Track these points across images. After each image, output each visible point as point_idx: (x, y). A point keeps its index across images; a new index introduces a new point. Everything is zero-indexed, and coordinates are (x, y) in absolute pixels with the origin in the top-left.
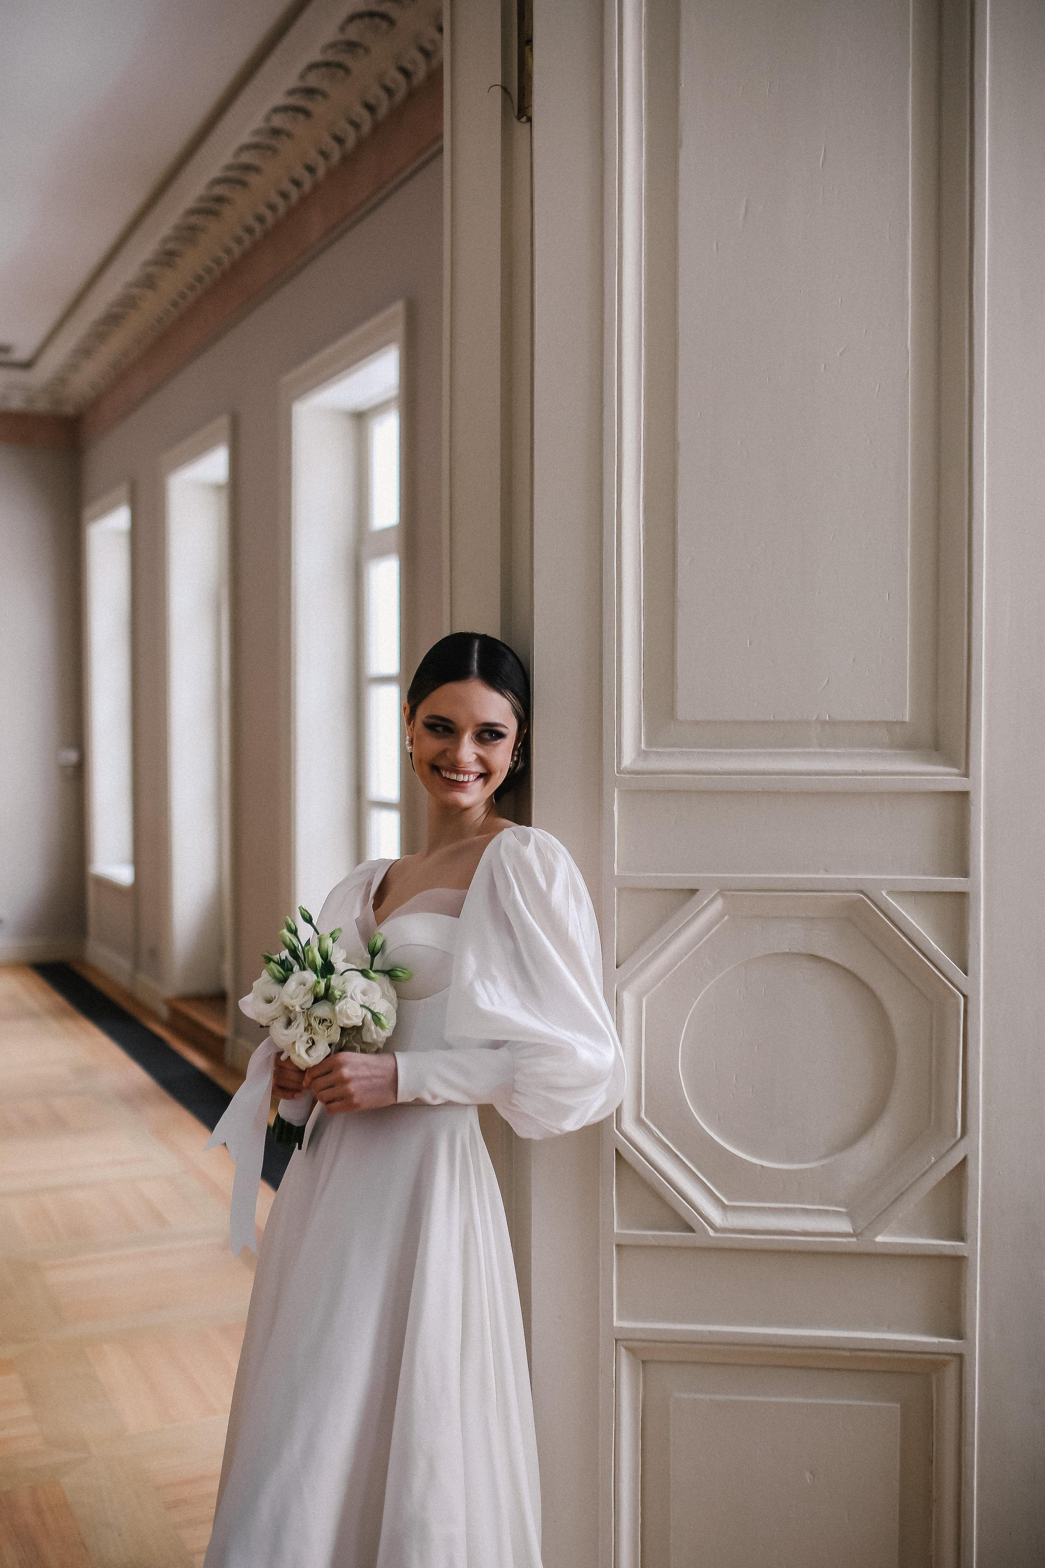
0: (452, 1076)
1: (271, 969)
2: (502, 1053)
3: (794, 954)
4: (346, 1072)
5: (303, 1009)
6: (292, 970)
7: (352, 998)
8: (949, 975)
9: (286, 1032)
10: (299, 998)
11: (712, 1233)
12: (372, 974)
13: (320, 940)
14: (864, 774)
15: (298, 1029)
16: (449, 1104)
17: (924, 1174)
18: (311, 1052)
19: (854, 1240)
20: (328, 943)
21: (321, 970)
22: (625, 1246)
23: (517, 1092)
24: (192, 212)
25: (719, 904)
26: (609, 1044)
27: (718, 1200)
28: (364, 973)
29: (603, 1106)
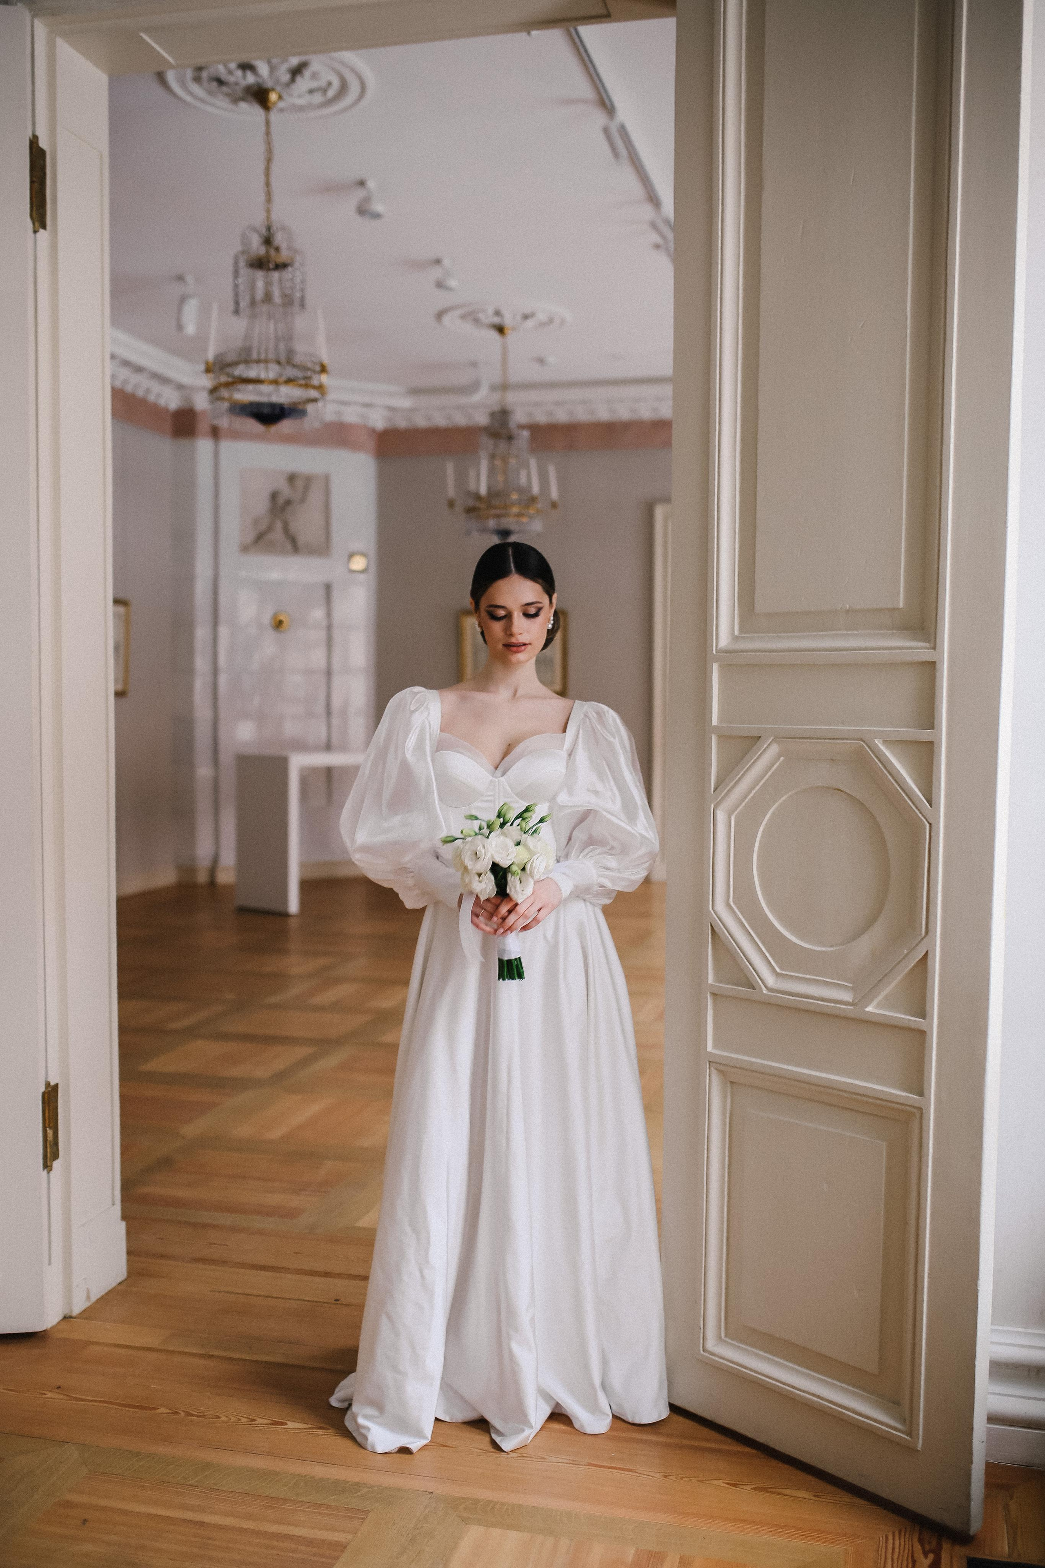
3: (827, 788)
8: (920, 807)
11: (765, 991)
19: (852, 1008)
25: (774, 749)
27: (772, 968)
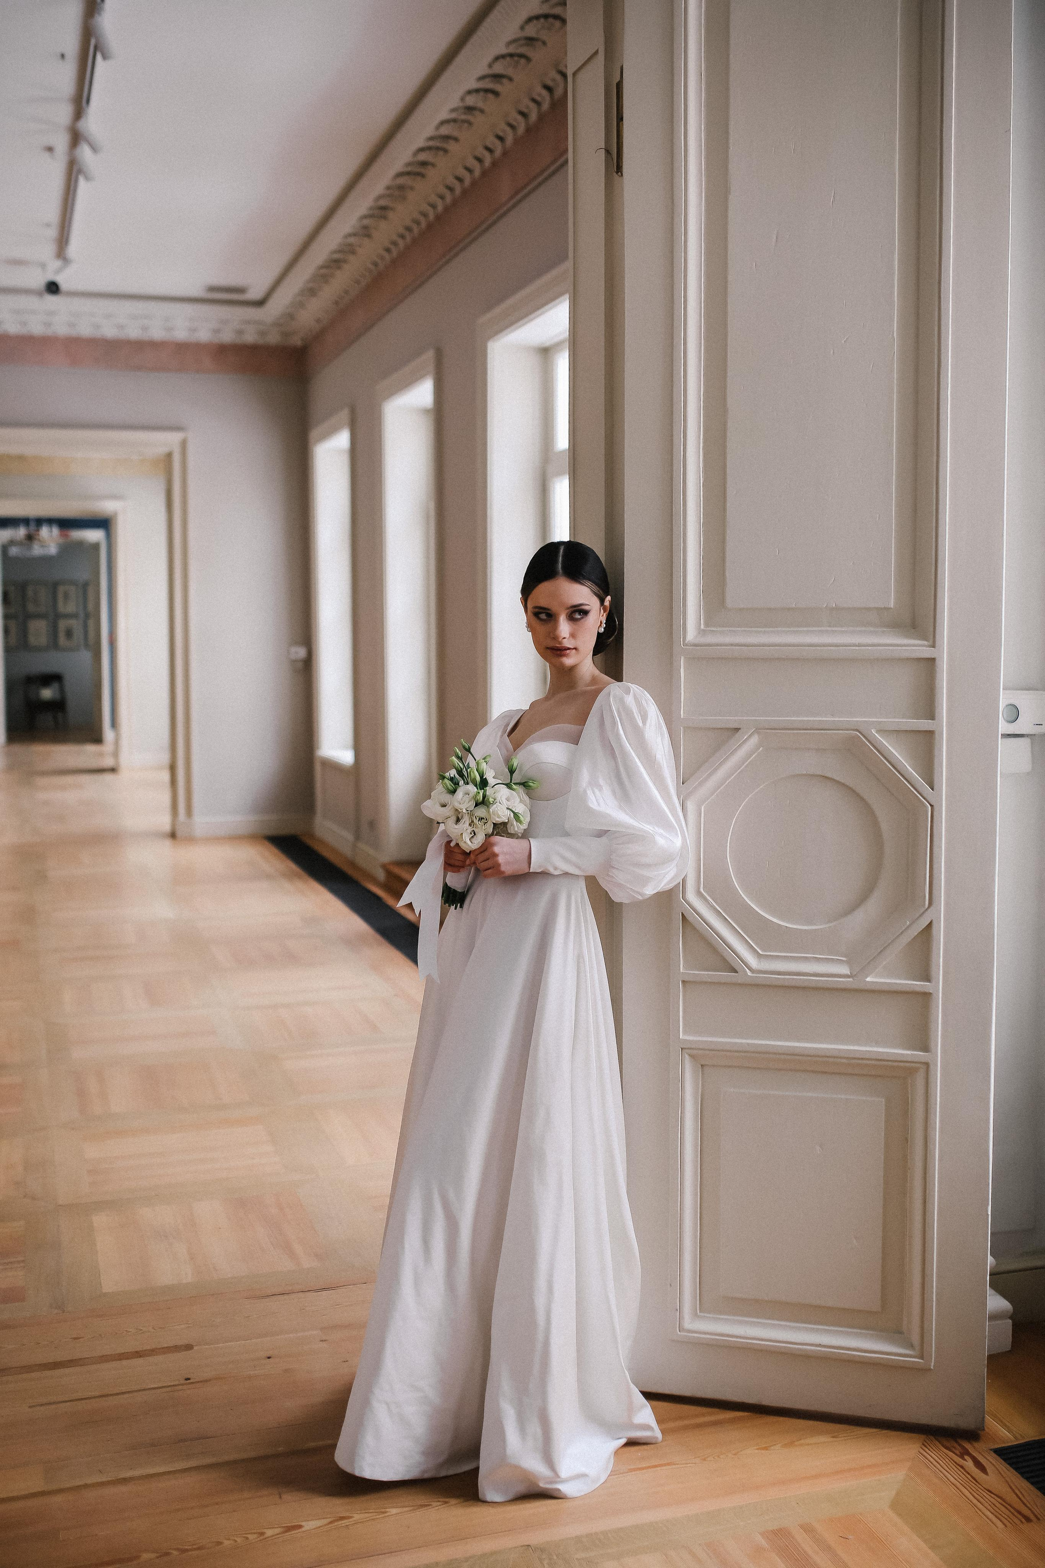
0: (568, 854)
1: (445, 783)
2: (604, 839)
3: (809, 775)
4: (496, 849)
5: (468, 811)
6: (458, 784)
7: (500, 803)
8: (920, 789)
9: (456, 827)
10: (465, 804)
11: (749, 973)
12: (514, 786)
13: (478, 764)
14: (859, 645)
15: (465, 825)
16: (566, 874)
17: (902, 933)
18: (473, 840)
19: (851, 979)
20: (484, 766)
21: (479, 784)
22: (689, 982)
23: (613, 867)
24: (400, 175)
25: (755, 740)
26: (677, 834)
27: (755, 950)
28: (508, 786)
29: (673, 878)
